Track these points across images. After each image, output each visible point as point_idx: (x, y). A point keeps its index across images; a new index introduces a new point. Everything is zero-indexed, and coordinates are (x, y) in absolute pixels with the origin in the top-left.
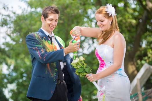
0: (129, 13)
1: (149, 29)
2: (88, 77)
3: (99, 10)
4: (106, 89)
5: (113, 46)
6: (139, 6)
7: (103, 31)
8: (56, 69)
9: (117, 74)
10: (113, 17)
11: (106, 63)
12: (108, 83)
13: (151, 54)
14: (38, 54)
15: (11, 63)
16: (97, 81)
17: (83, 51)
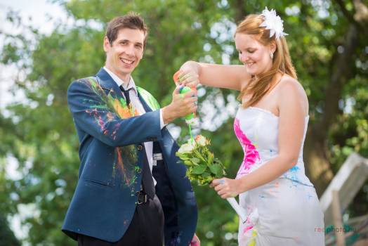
0: (313, 30)
1: (361, 69)
2: (216, 185)
3: (243, 23)
4: (260, 214)
5: (277, 112)
6: (338, 15)
7: (253, 76)
8: (137, 168)
9: (287, 180)
10: (278, 40)
11: (260, 153)
12: (265, 200)
13: (365, 130)
14: (99, 124)
15: (27, 152)
16: (238, 196)
17: (200, 125)
